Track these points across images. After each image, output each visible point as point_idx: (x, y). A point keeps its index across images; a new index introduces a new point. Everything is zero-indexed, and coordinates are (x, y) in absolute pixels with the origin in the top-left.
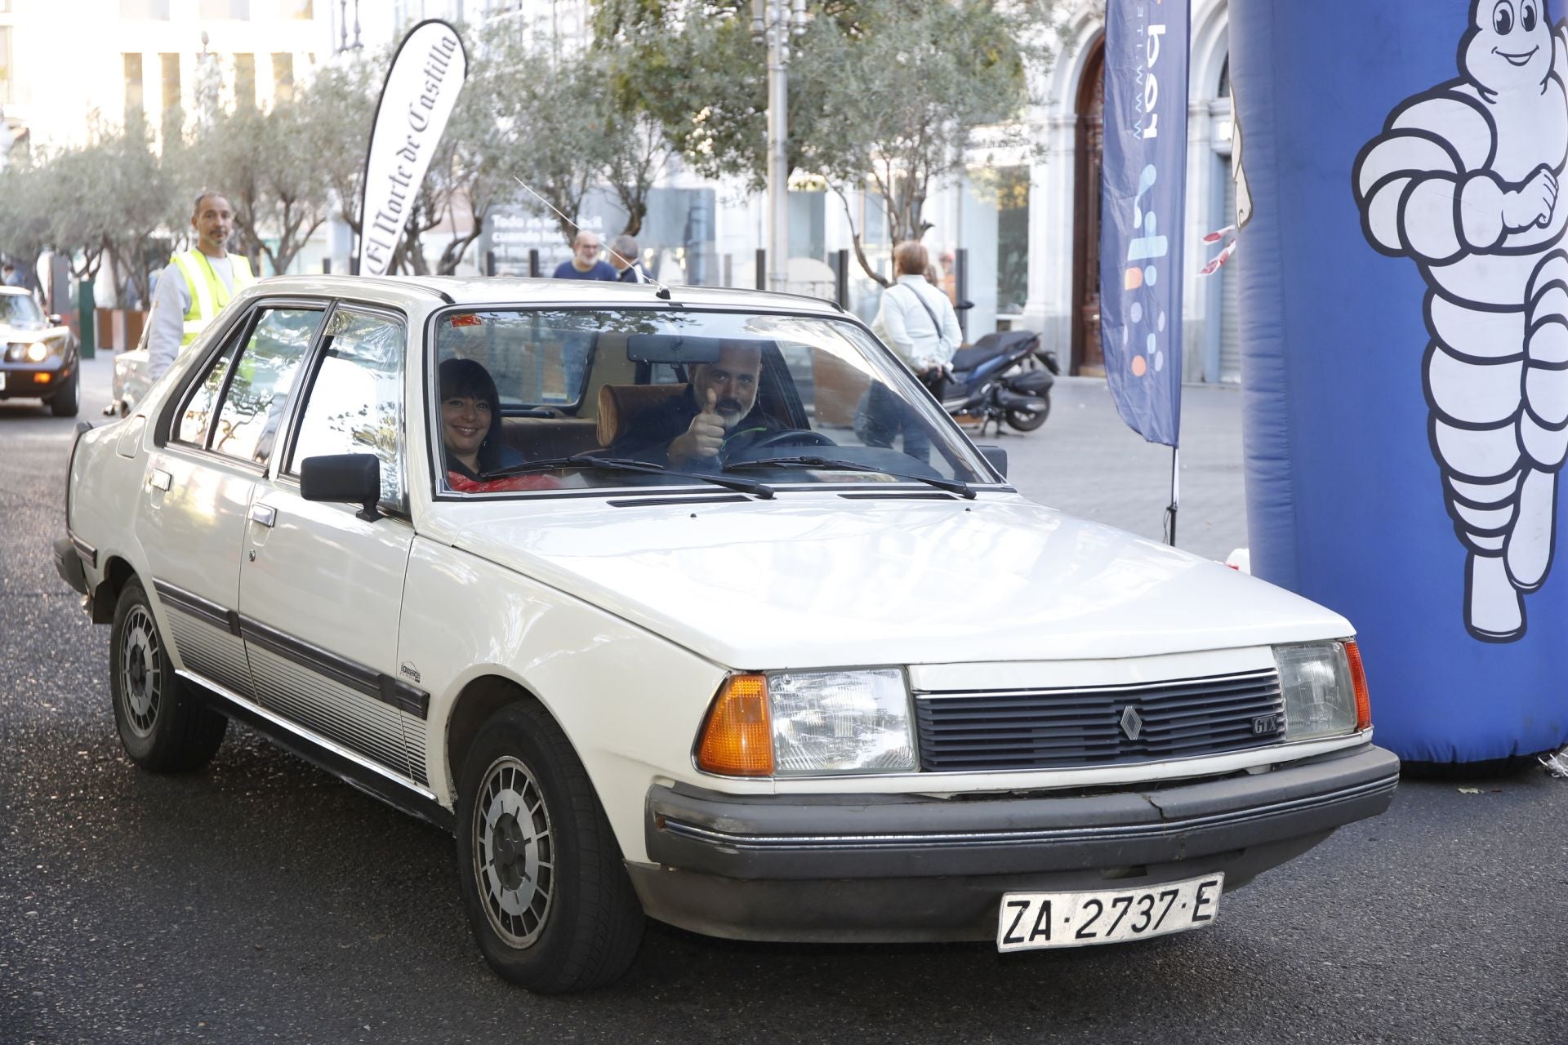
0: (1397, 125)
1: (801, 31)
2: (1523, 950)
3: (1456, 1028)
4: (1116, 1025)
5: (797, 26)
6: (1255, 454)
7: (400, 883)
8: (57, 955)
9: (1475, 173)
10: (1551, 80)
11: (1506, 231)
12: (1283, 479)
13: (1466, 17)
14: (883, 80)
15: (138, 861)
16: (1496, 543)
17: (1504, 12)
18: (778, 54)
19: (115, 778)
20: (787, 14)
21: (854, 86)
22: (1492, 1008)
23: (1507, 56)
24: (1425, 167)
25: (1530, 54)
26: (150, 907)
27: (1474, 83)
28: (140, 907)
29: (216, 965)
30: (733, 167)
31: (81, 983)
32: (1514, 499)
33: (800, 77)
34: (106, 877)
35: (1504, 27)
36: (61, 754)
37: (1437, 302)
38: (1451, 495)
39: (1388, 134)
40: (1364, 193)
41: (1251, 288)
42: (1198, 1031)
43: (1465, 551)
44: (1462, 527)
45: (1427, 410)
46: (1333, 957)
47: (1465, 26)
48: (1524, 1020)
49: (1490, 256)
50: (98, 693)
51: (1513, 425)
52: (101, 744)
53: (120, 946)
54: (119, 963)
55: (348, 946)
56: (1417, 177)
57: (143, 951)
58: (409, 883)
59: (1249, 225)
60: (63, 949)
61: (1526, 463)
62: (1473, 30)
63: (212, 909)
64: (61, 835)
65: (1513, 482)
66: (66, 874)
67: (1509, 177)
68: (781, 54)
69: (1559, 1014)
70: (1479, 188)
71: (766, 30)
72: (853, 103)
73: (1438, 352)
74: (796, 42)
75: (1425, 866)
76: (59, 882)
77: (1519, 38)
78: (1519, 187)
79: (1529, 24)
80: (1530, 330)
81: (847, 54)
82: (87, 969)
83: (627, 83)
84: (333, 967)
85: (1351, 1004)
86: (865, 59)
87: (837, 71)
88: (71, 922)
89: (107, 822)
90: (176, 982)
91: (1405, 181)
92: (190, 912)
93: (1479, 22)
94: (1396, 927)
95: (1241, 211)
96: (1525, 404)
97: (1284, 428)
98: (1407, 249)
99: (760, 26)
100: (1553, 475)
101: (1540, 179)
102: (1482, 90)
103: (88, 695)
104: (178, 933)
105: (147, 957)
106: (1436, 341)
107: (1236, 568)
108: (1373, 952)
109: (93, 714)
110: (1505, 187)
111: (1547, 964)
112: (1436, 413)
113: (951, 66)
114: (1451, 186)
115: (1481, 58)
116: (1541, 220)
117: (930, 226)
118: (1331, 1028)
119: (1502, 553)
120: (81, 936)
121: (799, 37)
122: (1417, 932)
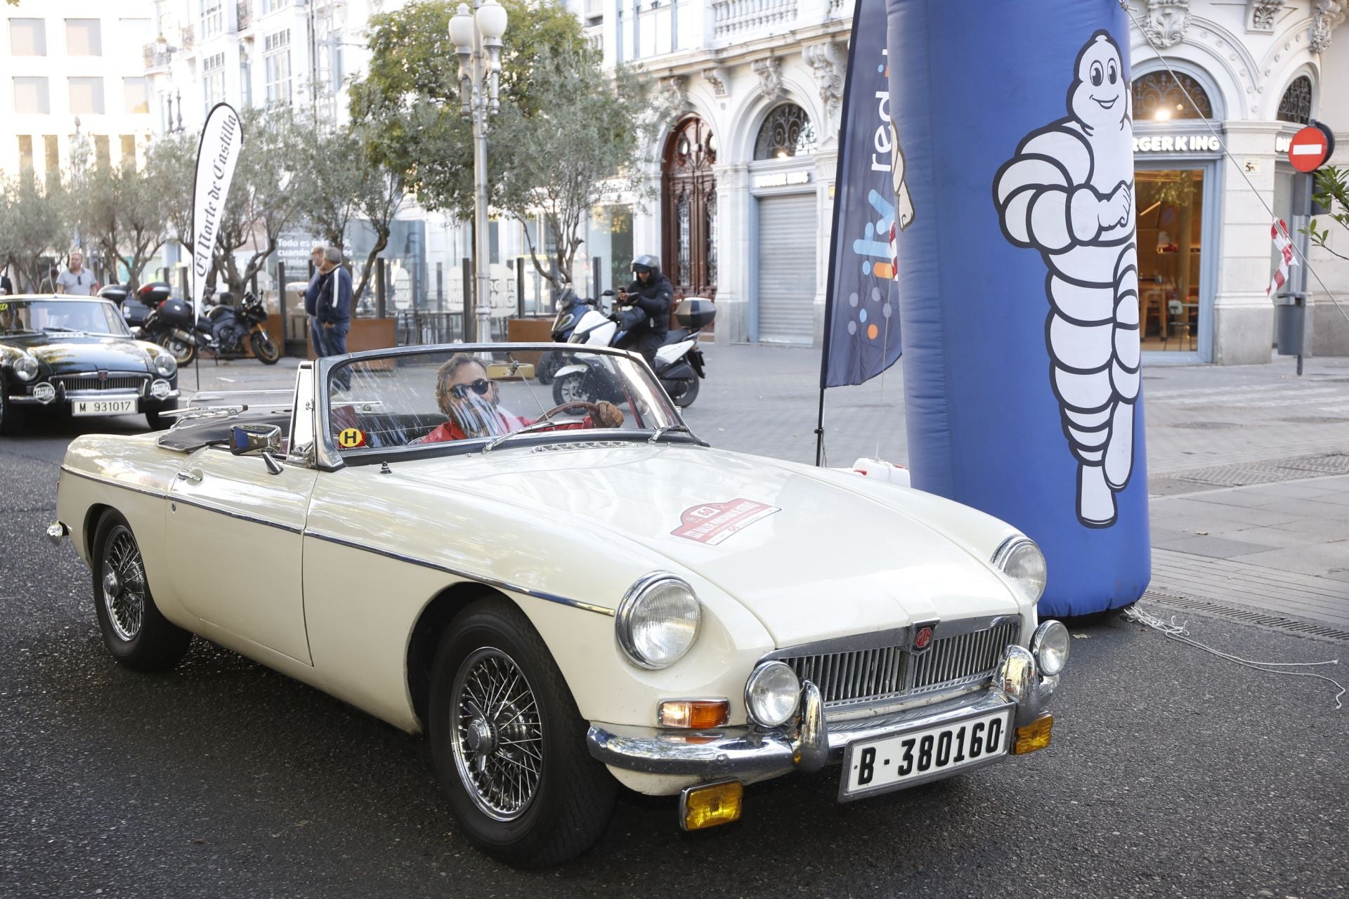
0: (1024, 151)
1: (496, 112)
2: (1208, 779)
3: (1206, 862)
4: (945, 878)
5: (493, 109)
6: (919, 394)
7: (309, 766)
8: (20, 860)
9: (1080, 187)
10: (1126, 120)
11: (1101, 229)
12: (942, 412)
13: (1072, 72)
14: (552, 144)
15: (83, 754)
16: (1096, 456)
17: (1097, 70)
18: (480, 128)
19: (55, 671)
20: (486, 101)
21: (533, 148)
22: (1221, 839)
23: (1099, 102)
24: (1046, 183)
25: (1114, 101)
26: (99, 803)
27: (1079, 121)
28: (90, 804)
29: (165, 863)
30: (448, 205)
31: (45, 891)
32: (1109, 424)
33: (494, 143)
34: (56, 772)
35: (1097, 80)
36: (7, 652)
37: (1055, 280)
38: (1067, 422)
39: (1019, 157)
40: (1001, 201)
41: (914, 272)
42: (1013, 880)
43: (1077, 462)
44: (1075, 445)
45: (1048, 360)
46: (1076, 797)
47: (1072, 79)
48: (1251, 848)
49: (1091, 248)
50: (32, 594)
51: (1106, 371)
52: (39, 641)
53: (76, 846)
54: (77, 866)
55: (278, 835)
56: (1040, 189)
57: (98, 852)
58: (317, 764)
59: (911, 226)
60: (25, 854)
61: (1116, 398)
62: (1077, 82)
63: (153, 802)
64: (12, 731)
65: (1108, 411)
66: (21, 771)
67: (1104, 190)
68: (482, 127)
69: (1274, 842)
70: (1082, 196)
71: (472, 111)
72: (533, 159)
73: (1056, 318)
74: (491, 119)
75: (1090, 704)
76: (15, 780)
77: (1106, 90)
78: (1108, 197)
79: (1113, 79)
80: (1117, 301)
81: (527, 128)
82: (48, 875)
83: (376, 147)
84: (270, 859)
85: (1115, 842)
86: (539, 131)
87: (520, 136)
88: (30, 823)
89: (53, 716)
90: (131, 885)
91: (1031, 192)
92: (135, 806)
93: (1081, 76)
94: (1105, 763)
95: (904, 216)
96: (1114, 355)
97: (942, 375)
98: (1033, 242)
99: (467, 109)
100: (1131, 406)
101: (1121, 192)
102: (1084, 126)
103: (24, 597)
104: (127, 829)
105: (102, 857)
106: (1055, 310)
107: (864, 473)
108: (1101, 788)
109: (30, 614)
110: (1100, 197)
111: (1232, 790)
112: (1056, 362)
113: (596, 135)
114: (1064, 196)
115: (1082, 102)
116: (1122, 221)
117: (581, 241)
118: (1113, 869)
119: (1101, 463)
120: (40, 838)
121: (495, 115)
122: (1122, 766)
